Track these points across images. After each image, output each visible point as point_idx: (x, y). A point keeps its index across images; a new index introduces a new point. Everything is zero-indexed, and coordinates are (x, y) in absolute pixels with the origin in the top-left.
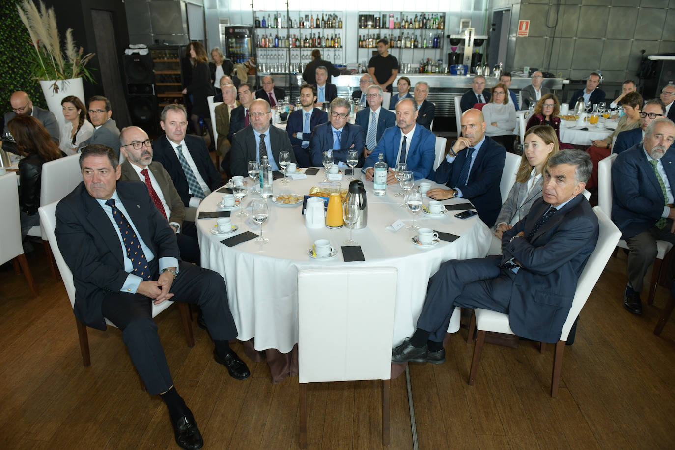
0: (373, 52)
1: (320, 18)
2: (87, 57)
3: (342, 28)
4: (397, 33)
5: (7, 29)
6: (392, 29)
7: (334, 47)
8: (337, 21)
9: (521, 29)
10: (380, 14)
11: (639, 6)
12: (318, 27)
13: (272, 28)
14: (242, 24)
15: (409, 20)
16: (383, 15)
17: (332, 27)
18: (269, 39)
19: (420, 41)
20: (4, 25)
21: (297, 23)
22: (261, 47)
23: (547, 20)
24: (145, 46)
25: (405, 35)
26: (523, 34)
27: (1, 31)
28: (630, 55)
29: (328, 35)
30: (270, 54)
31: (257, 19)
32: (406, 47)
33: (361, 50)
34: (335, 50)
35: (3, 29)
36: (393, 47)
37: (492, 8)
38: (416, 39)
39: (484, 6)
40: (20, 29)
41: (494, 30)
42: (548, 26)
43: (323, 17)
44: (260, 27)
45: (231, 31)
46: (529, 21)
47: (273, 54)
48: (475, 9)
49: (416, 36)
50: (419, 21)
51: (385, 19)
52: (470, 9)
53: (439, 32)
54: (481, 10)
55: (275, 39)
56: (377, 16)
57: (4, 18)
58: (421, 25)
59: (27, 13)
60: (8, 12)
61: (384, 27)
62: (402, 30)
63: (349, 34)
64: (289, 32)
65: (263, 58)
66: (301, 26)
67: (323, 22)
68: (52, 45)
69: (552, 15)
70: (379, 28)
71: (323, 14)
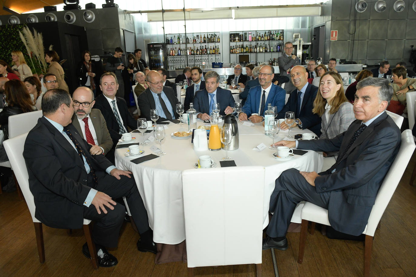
0: (239, 55)
1: (206, 37)
2: (61, 62)
3: (219, 42)
4: (254, 44)
5: (14, 47)
6: (251, 41)
7: (215, 54)
8: (216, 38)
9: (332, 36)
10: (243, 33)
11: (407, 19)
12: (205, 42)
13: (176, 44)
14: (158, 42)
15: (261, 36)
16: (245, 33)
17: (213, 42)
18: (175, 51)
19: (268, 47)
20: (12, 45)
21: (192, 40)
22: (170, 55)
23: (349, 30)
24: (99, 56)
25: (259, 45)
26: (334, 39)
27: (10, 48)
28: (404, 49)
29: (211, 47)
30: (176, 60)
31: (167, 39)
32: (260, 52)
33: (232, 55)
34: (216, 56)
35: (11, 47)
36: (252, 52)
37: (312, 26)
38: (266, 47)
39: (307, 25)
40: (22, 47)
41: (315, 39)
42: (350, 34)
43: (208, 36)
44: (169, 44)
45: (151, 46)
46: (337, 31)
47: (178, 60)
48: (302, 27)
49: (266, 45)
50: (268, 36)
51: (246, 35)
52: (299, 27)
53: (281, 41)
54: (306, 28)
55: (179, 50)
56: (241, 34)
57: (12, 41)
58: (269, 38)
59: (26, 36)
60: (15, 37)
61: (246, 40)
62: (257, 42)
63: (224, 46)
64: (186, 46)
65: (172, 63)
66: (195, 41)
67: (208, 39)
68: (40, 55)
69: (352, 27)
70: (243, 41)
71: (208, 34)
